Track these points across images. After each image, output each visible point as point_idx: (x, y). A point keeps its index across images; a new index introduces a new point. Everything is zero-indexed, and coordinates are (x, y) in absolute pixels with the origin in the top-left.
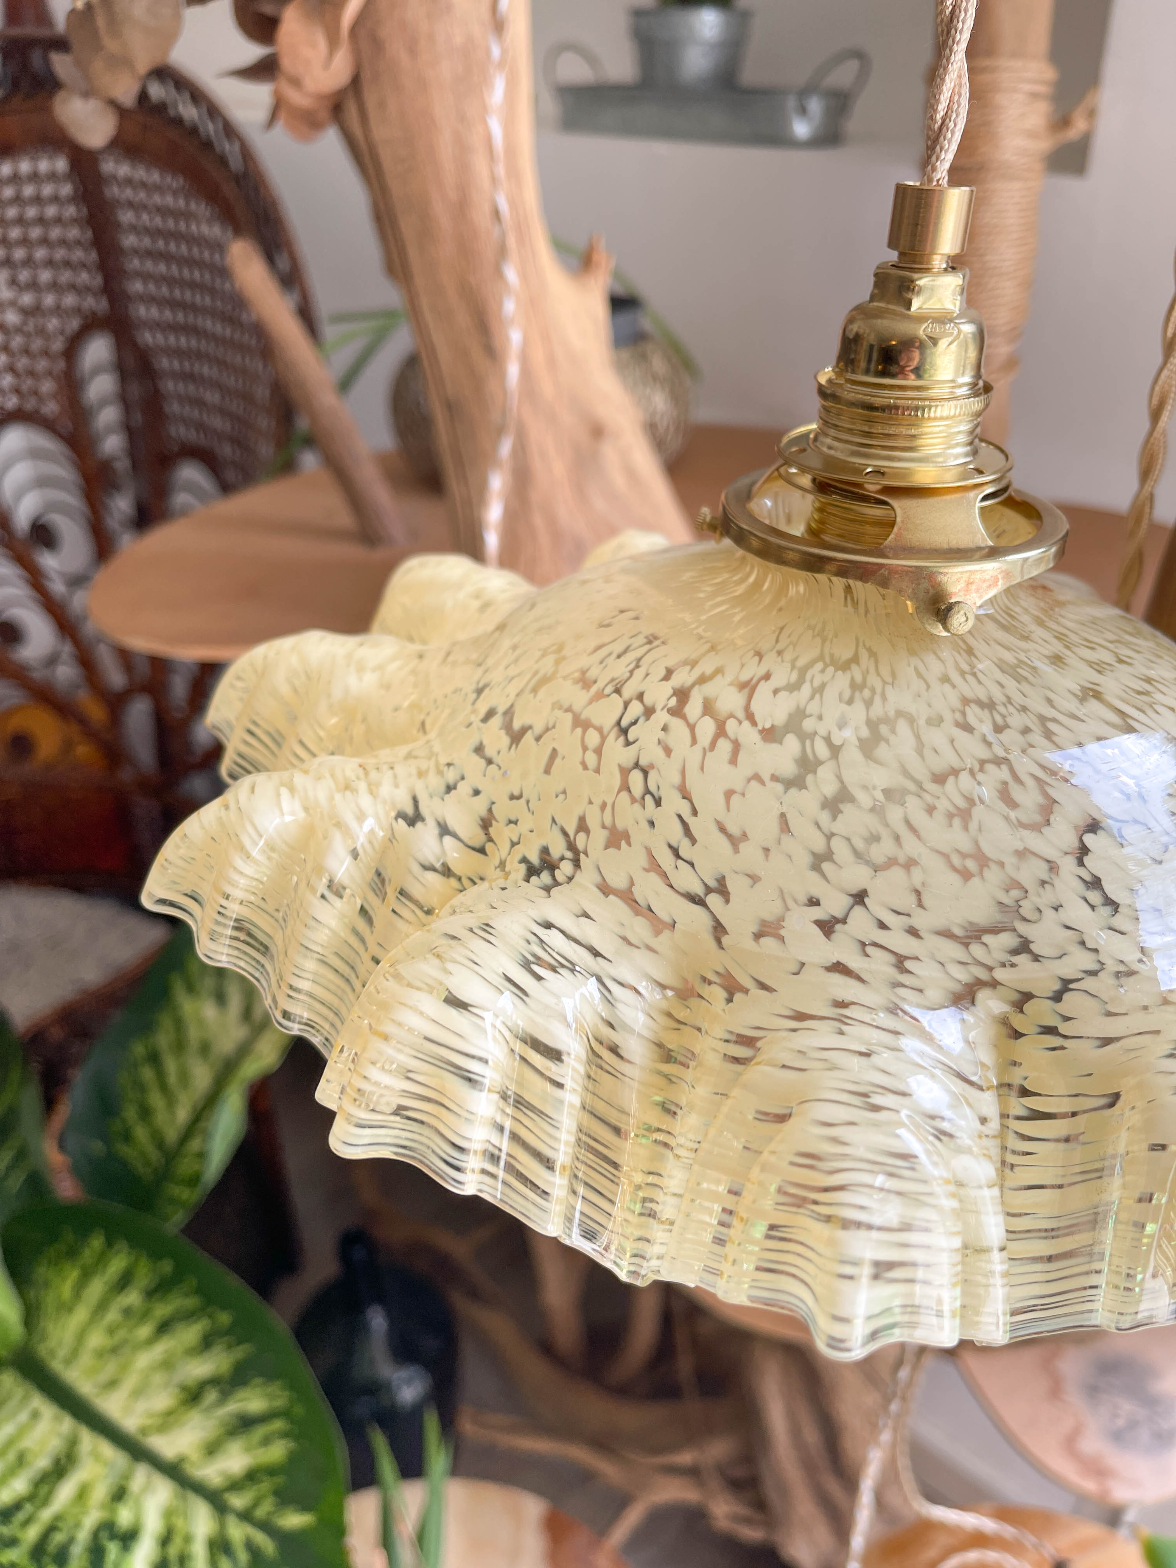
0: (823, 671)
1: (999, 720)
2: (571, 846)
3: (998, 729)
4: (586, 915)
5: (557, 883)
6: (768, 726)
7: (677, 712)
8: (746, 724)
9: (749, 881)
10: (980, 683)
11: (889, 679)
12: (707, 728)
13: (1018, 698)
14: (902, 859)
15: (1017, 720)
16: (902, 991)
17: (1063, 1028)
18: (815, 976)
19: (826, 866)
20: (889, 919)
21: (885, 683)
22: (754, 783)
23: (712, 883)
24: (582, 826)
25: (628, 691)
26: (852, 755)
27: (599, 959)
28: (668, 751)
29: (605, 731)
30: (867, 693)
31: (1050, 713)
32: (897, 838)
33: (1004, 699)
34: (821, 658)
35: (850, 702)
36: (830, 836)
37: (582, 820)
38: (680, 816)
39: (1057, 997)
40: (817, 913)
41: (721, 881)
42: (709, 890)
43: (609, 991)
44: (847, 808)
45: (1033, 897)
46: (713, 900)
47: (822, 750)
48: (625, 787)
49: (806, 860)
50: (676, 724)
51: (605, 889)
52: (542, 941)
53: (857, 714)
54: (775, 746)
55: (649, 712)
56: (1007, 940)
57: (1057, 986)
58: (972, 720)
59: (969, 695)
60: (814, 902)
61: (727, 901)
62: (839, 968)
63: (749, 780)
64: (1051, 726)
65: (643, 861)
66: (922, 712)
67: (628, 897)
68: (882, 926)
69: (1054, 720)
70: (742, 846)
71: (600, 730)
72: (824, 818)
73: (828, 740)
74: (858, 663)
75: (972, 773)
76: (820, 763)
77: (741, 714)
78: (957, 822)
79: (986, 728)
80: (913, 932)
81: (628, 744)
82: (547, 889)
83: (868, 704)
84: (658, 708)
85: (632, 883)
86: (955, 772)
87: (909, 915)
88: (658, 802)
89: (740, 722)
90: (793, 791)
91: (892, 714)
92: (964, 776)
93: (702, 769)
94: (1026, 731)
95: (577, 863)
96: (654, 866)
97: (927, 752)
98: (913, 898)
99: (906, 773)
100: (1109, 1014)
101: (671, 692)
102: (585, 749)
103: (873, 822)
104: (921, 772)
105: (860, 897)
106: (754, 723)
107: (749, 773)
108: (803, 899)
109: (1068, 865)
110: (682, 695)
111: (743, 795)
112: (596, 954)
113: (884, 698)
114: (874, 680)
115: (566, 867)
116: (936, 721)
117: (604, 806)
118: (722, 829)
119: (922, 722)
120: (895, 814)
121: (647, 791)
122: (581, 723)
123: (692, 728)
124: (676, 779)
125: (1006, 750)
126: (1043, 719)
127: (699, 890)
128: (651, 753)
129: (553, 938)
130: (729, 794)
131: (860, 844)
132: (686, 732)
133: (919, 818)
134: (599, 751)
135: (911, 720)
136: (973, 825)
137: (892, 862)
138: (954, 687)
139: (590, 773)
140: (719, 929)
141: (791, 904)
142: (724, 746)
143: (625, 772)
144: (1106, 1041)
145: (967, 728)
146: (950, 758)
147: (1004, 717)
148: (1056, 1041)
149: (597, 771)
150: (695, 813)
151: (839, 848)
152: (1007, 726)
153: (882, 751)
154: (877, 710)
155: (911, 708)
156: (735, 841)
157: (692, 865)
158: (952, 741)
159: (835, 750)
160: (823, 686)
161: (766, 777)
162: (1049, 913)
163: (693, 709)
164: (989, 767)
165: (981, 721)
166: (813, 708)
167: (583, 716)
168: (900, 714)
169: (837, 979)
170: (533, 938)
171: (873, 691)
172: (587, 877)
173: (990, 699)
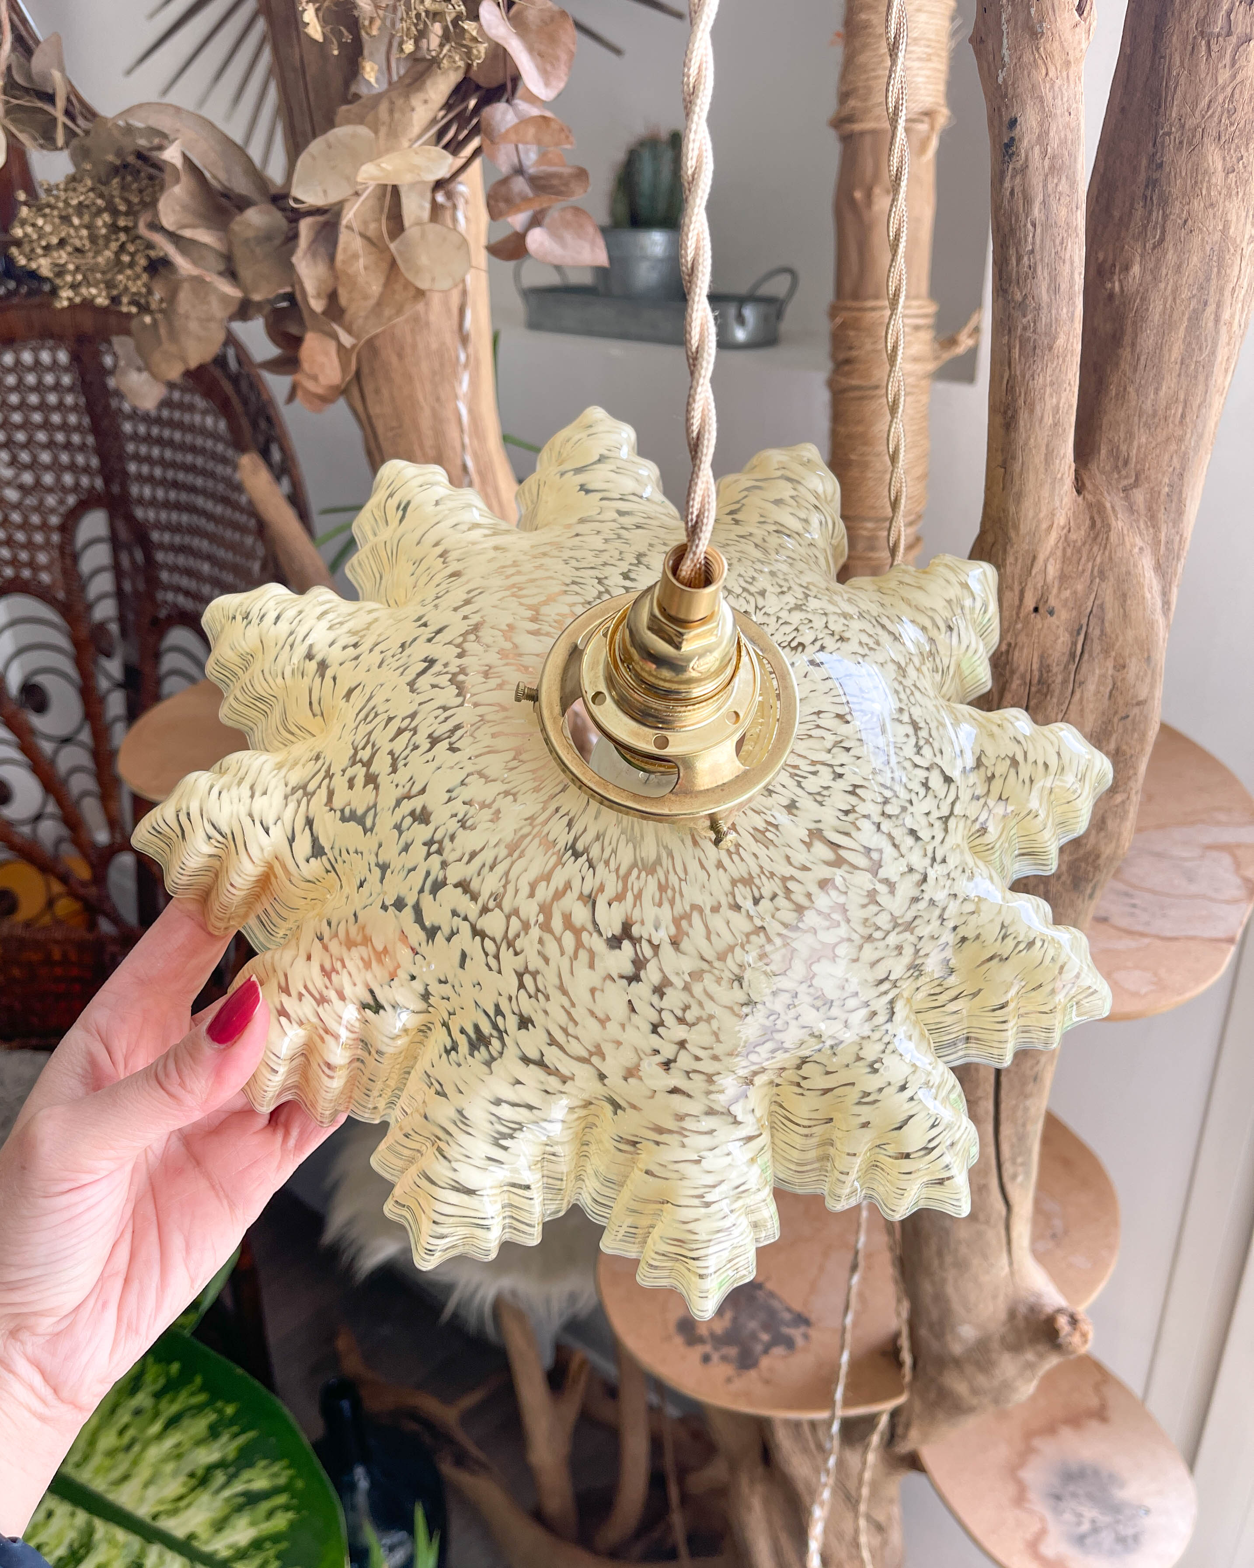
0: (638, 877)
1: (757, 895)
2: (495, 1026)
3: (756, 902)
4: (519, 1082)
5: (493, 1059)
6: (610, 936)
7: (546, 927)
8: (595, 935)
9: (615, 1045)
10: (742, 860)
11: (683, 876)
12: (569, 939)
13: (768, 866)
14: (705, 1017)
15: (768, 887)
16: (712, 1097)
17: (803, 1083)
18: (663, 1098)
19: (660, 1030)
20: (700, 1053)
21: (680, 880)
22: (609, 982)
23: (593, 1050)
24: (498, 1011)
25: (507, 905)
26: (667, 950)
27: (534, 1111)
28: (547, 960)
29: (498, 941)
30: (670, 892)
31: (788, 871)
32: (701, 1004)
33: (758, 870)
34: (634, 865)
35: (660, 905)
36: (660, 1011)
37: (497, 1006)
38: (563, 1007)
39: (799, 1067)
40: (659, 1059)
41: (598, 1046)
42: (591, 1054)
43: (545, 1129)
44: (668, 991)
45: (782, 1016)
46: (595, 1060)
47: (648, 951)
48: (521, 986)
49: (647, 1028)
50: (547, 937)
51: (526, 1060)
52: (499, 1118)
53: (666, 914)
54: (617, 951)
55: (526, 926)
56: (769, 1046)
57: (799, 1062)
58: (739, 900)
59: (736, 876)
60: (657, 1052)
61: (604, 1059)
62: (675, 1091)
63: (604, 980)
64: (791, 885)
65: (545, 1038)
66: (707, 902)
67: (541, 1063)
68: (697, 1059)
69: (792, 878)
70: (608, 1024)
71: (493, 940)
72: (655, 999)
73: (650, 941)
74: (661, 866)
75: (743, 947)
76: (648, 961)
77: (590, 927)
78: (736, 983)
79: (748, 904)
80: (715, 1058)
81: (516, 954)
82: (488, 1063)
83: (672, 903)
84: (532, 922)
85: (542, 1055)
86: (731, 949)
87: (712, 1048)
88: (547, 998)
89: (591, 935)
90: (634, 984)
91: (688, 908)
92: (738, 950)
93: (572, 973)
94: (774, 896)
95: (501, 1039)
96: (553, 1042)
97: (714, 937)
98: (714, 1038)
99: (703, 959)
100: (828, 1073)
101: (537, 909)
102: (487, 955)
103: (685, 998)
104: (709, 955)
105: (682, 1044)
106: (601, 934)
107: (604, 974)
108: (649, 1051)
109: (803, 989)
110: (545, 909)
111: (603, 991)
112: (530, 1107)
113: (682, 895)
114: (673, 880)
115: (496, 1043)
116: (716, 909)
117: (510, 998)
118: (592, 1013)
119: (707, 911)
120: (697, 989)
121: (538, 990)
122: (478, 933)
123: (559, 940)
124: (557, 982)
125: (763, 919)
126: (784, 879)
127: (585, 1054)
128: (535, 963)
129: (505, 1111)
130: (593, 991)
131: (679, 1013)
132: (555, 944)
133: (713, 988)
134: (497, 957)
135: (701, 910)
136: (745, 984)
137: (699, 1019)
138: (725, 870)
139: (495, 973)
140: (602, 1077)
141: (642, 1055)
142: (583, 955)
143: (520, 976)
144: (826, 1091)
145: (737, 907)
146: (728, 939)
147: (759, 888)
148: (799, 1091)
149: (500, 972)
150: (573, 1005)
151: (666, 1016)
152: (762, 897)
153: (685, 945)
154: (678, 909)
155: (699, 901)
156: (603, 1022)
157: (577, 1038)
158: (728, 923)
159: (656, 948)
160: (640, 891)
161: (616, 977)
162: (793, 1023)
163: (557, 923)
164: (753, 938)
165: (745, 898)
166: (636, 915)
167: (478, 927)
168: (694, 907)
169: (676, 1097)
170: (493, 1119)
171: (674, 890)
172: (511, 1051)
173: (750, 874)
